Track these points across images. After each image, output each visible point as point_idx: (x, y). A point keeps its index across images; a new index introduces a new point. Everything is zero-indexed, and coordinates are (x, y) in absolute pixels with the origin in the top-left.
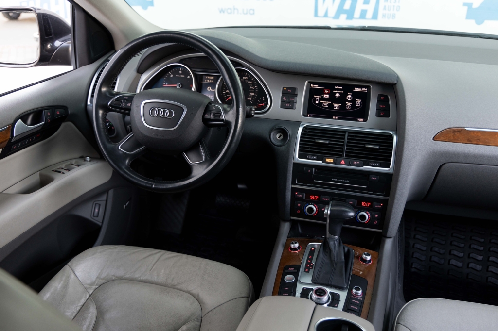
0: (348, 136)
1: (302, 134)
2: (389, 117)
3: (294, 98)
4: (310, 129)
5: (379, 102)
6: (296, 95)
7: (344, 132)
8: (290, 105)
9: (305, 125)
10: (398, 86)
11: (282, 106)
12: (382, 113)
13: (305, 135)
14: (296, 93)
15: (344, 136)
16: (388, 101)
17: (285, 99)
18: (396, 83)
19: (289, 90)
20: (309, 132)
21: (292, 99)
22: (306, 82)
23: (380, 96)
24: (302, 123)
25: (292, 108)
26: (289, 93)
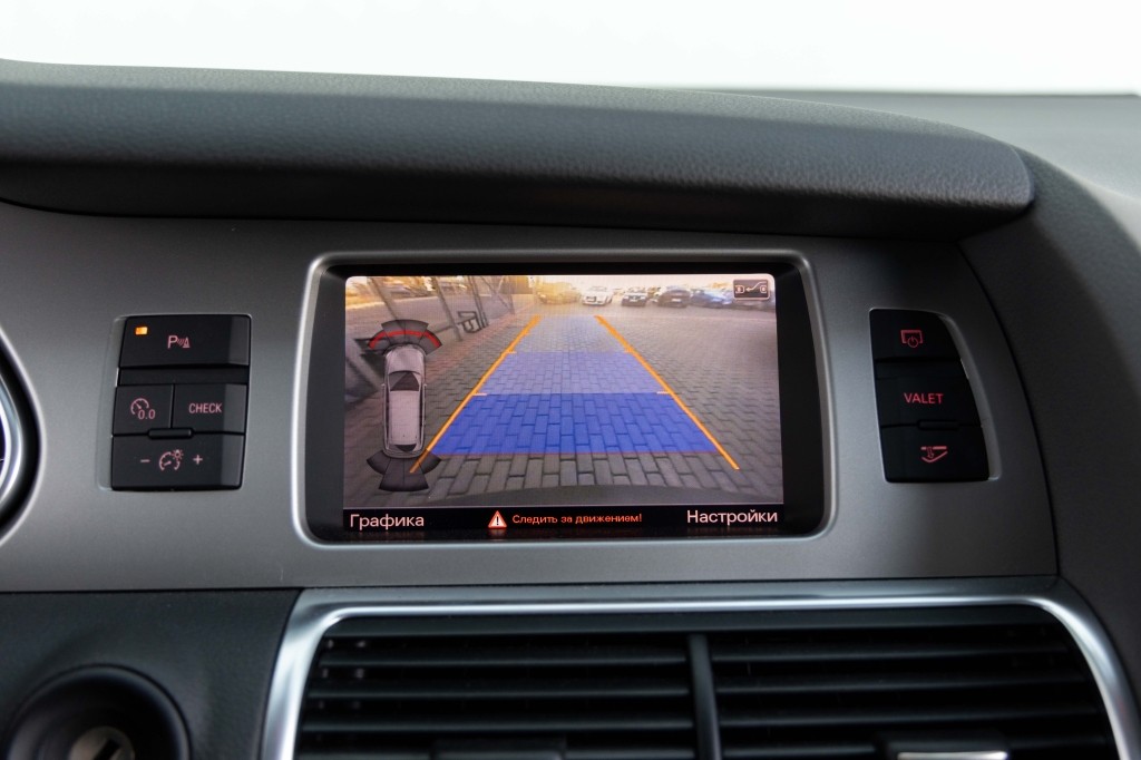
0: (721, 672)
1: (308, 711)
2: (983, 474)
3: (220, 399)
4: (379, 646)
5: (891, 369)
6: (241, 374)
7: (669, 636)
8: (187, 460)
9: (331, 619)
10: (1044, 219)
11: (123, 479)
12: (935, 452)
13: (336, 710)
14: (234, 359)
15: (684, 674)
16: (957, 358)
17: (143, 410)
18: (1030, 208)
19: (172, 340)
20: (376, 676)
21: (202, 408)
22: (315, 266)
23: (883, 328)
24: (303, 604)
25: (212, 477)
26: (178, 365)
